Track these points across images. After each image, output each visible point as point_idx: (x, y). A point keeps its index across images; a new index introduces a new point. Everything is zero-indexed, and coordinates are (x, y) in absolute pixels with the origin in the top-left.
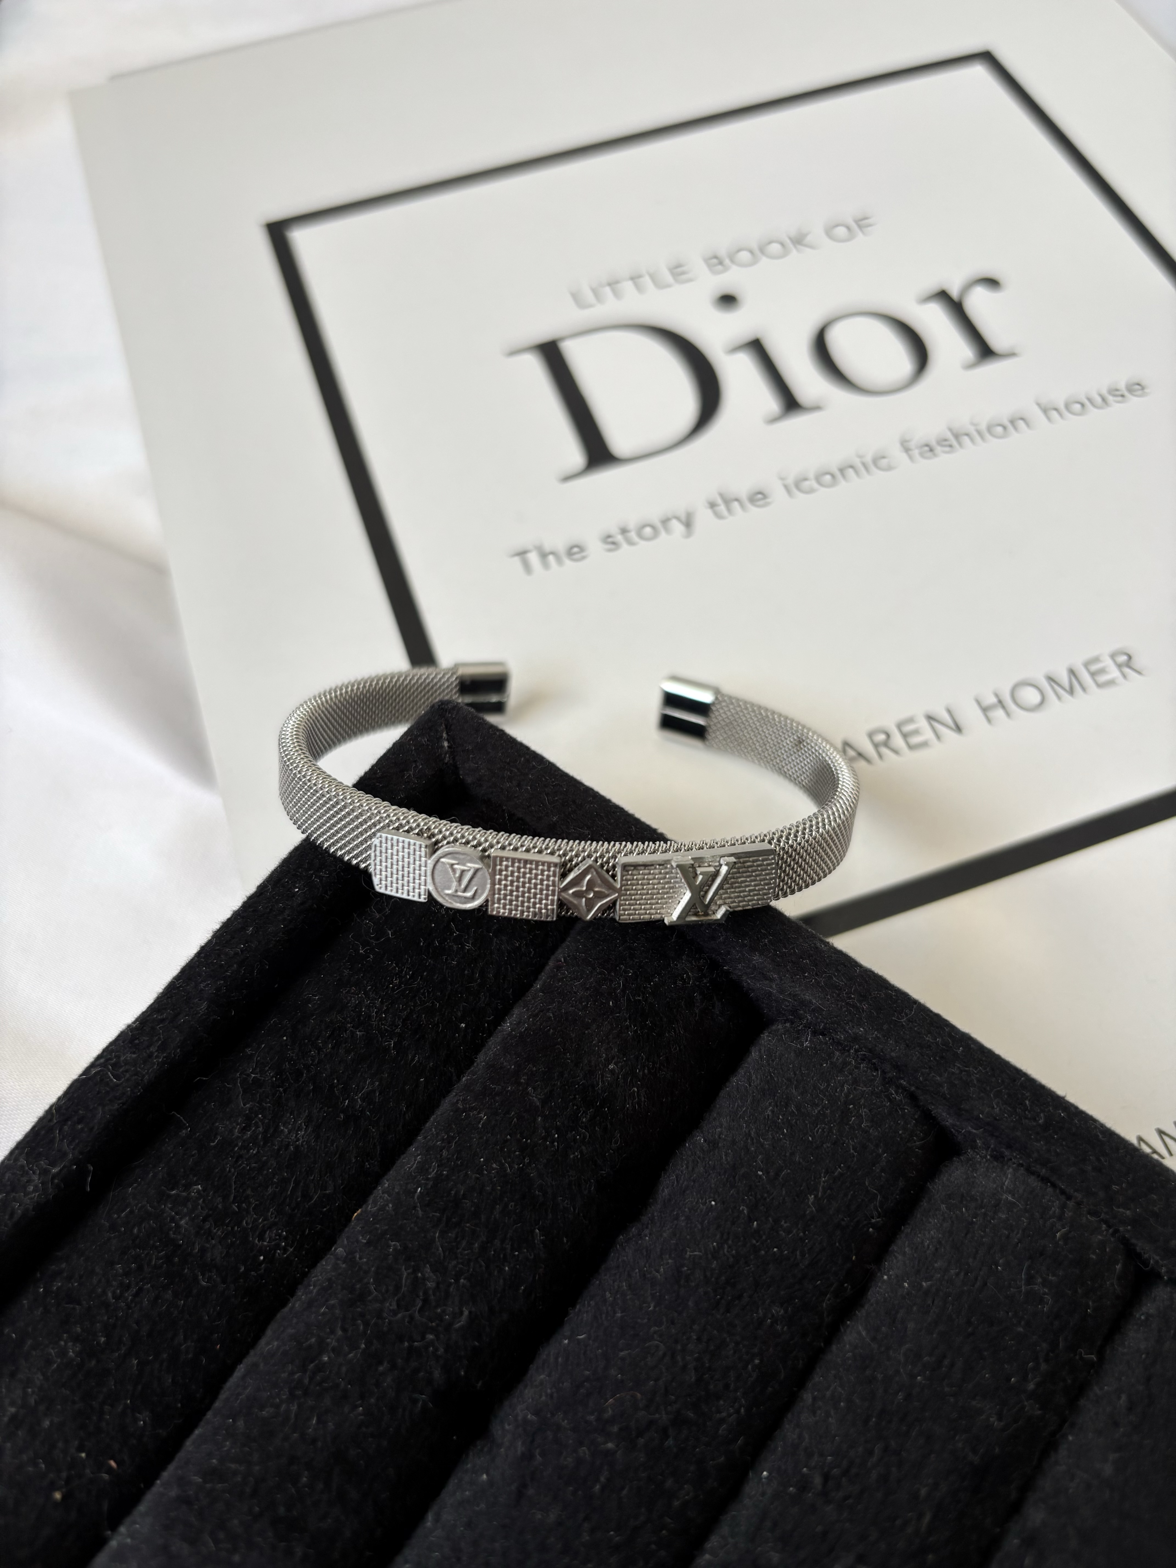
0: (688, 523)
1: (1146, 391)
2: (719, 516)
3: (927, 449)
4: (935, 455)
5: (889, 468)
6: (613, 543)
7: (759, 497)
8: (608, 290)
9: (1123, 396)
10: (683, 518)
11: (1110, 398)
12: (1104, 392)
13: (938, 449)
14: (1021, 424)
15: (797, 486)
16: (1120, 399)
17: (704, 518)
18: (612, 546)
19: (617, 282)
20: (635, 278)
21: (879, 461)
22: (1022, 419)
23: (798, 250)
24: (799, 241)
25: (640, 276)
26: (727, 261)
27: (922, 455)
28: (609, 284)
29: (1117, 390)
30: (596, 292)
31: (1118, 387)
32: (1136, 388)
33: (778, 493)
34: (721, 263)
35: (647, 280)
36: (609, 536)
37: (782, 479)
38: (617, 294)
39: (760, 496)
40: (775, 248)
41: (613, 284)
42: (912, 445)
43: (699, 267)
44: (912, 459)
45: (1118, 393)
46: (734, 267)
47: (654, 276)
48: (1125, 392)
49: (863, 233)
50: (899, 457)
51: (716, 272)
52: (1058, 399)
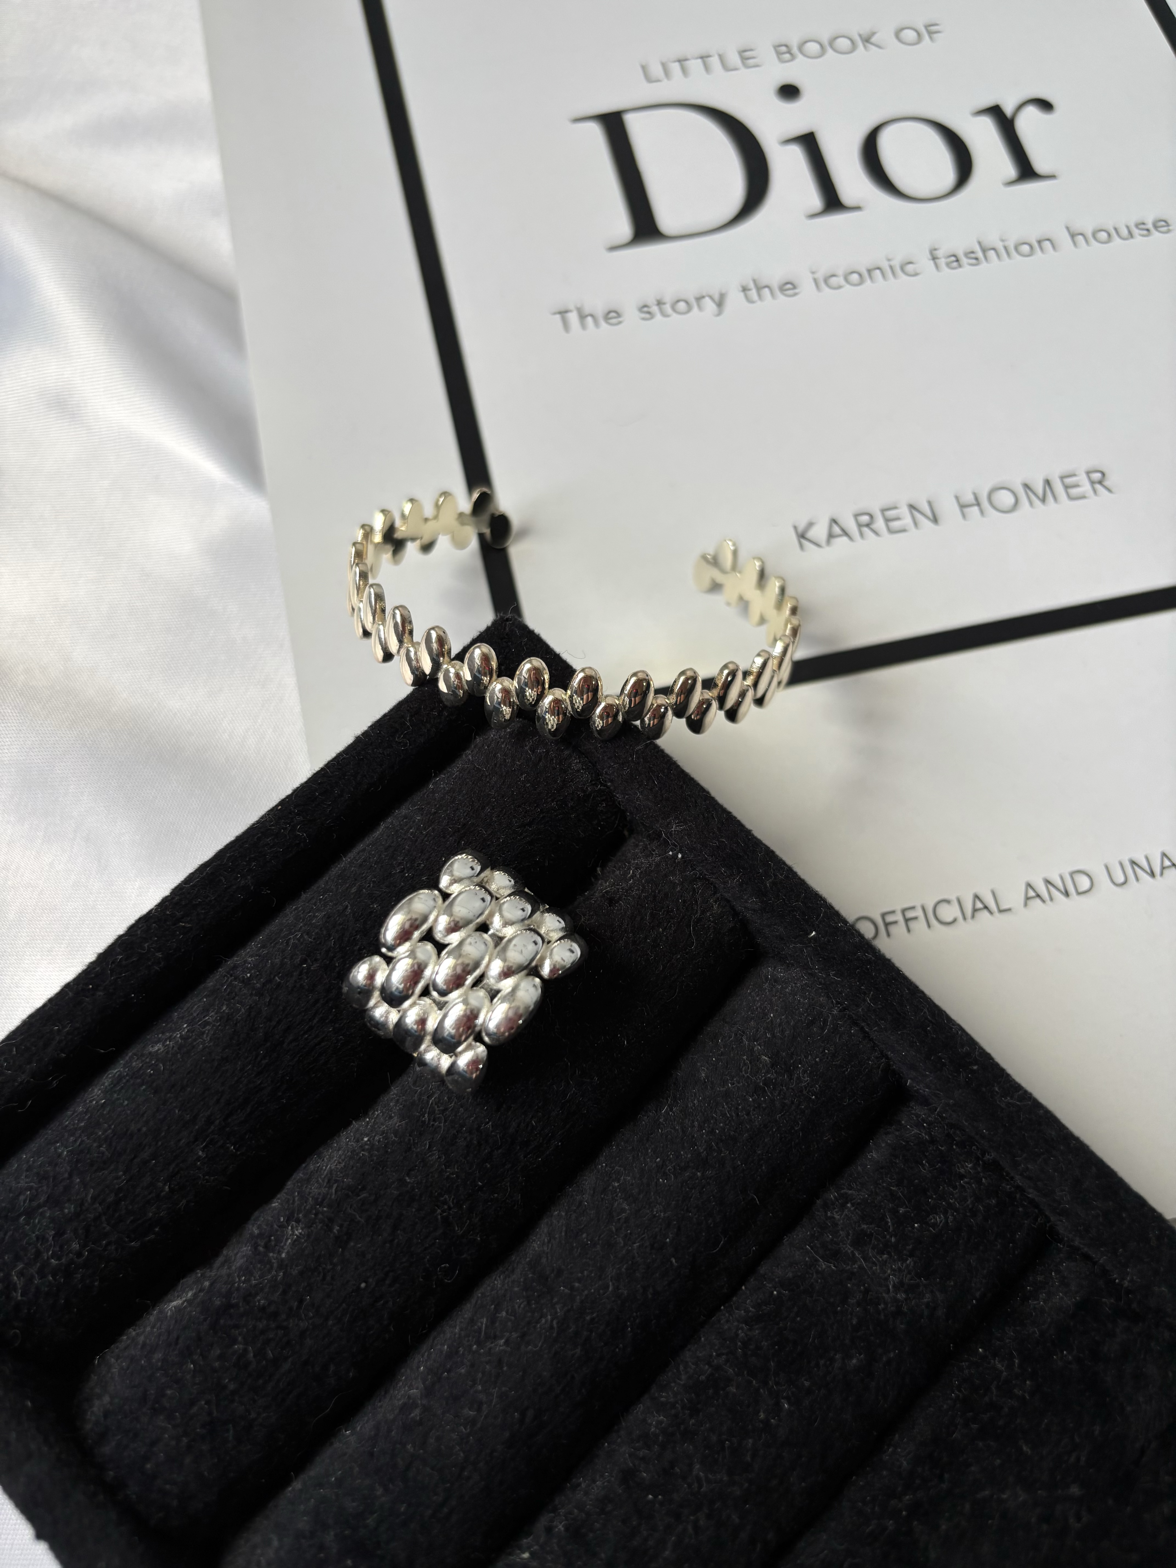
0: (720, 303)
4: (960, 266)
6: (649, 313)
10: (716, 297)
11: (1136, 232)
12: (1132, 224)
14: (1047, 244)
17: (735, 299)
18: (648, 316)
20: (704, 58)
21: (906, 266)
24: (867, 39)
29: (1143, 224)
31: (1145, 222)
32: (1162, 225)
34: (789, 52)
35: (715, 61)
39: (789, 286)
40: (844, 42)
41: (682, 60)
44: (938, 267)
45: (1143, 227)
46: (800, 56)
47: (721, 57)
48: (1150, 227)
49: (931, 39)
50: (925, 264)
51: (782, 61)
52: (1087, 226)
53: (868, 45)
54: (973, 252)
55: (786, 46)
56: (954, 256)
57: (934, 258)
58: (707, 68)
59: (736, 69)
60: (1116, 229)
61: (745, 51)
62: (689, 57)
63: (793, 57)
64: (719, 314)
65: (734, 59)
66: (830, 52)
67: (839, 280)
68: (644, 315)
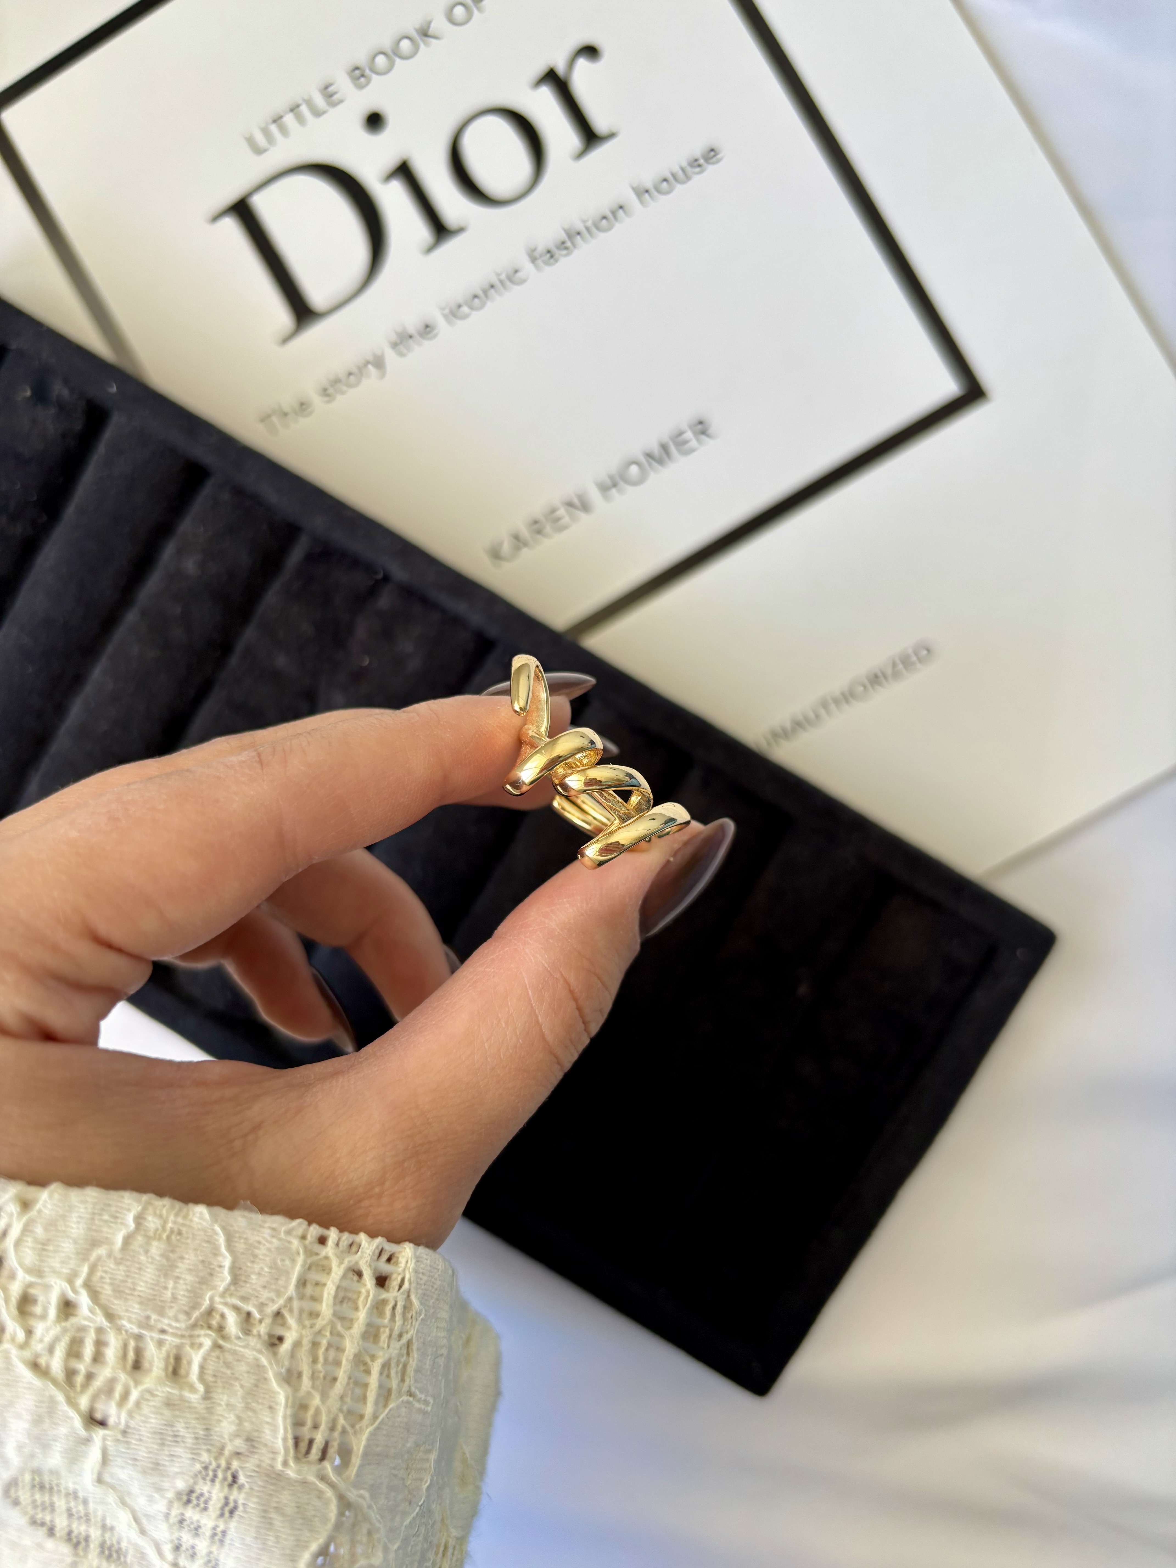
0: (380, 366)
1: (719, 156)
2: (401, 355)
3: (548, 255)
4: (556, 261)
5: (523, 281)
6: (328, 395)
7: (427, 329)
8: (273, 128)
9: (699, 166)
10: (376, 361)
11: (689, 170)
12: (684, 164)
13: (557, 253)
14: (621, 212)
15: (454, 313)
16: (697, 170)
17: (390, 356)
18: (329, 398)
19: (281, 117)
20: (294, 109)
21: (513, 277)
22: (621, 207)
23: (426, 44)
24: (425, 33)
25: (298, 106)
26: (368, 72)
27: (546, 263)
28: (274, 121)
29: (696, 160)
30: (266, 132)
31: (696, 157)
32: (711, 154)
33: (441, 323)
34: (363, 76)
35: (304, 109)
36: (325, 390)
37: (442, 309)
38: (284, 130)
40: (405, 45)
41: (277, 120)
42: (536, 254)
43: (344, 85)
44: (537, 268)
45: (696, 164)
46: (374, 76)
47: (309, 103)
48: (702, 161)
49: (479, 9)
50: (528, 268)
51: (361, 87)
52: (648, 180)
53: (427, 39)
54: (563, 243)
55: (357, 68)
56: (549, 252)
57: (533, 260)
58: (300, 119)
59: (324, 112)
60: (674, 175)
61: (326, 88)
62: (282, 114)
63: (369, 81)
64: (383, 375)
65: (320, 101)
66: (398, 61)
67: (465, 309)
68: (326, 399)
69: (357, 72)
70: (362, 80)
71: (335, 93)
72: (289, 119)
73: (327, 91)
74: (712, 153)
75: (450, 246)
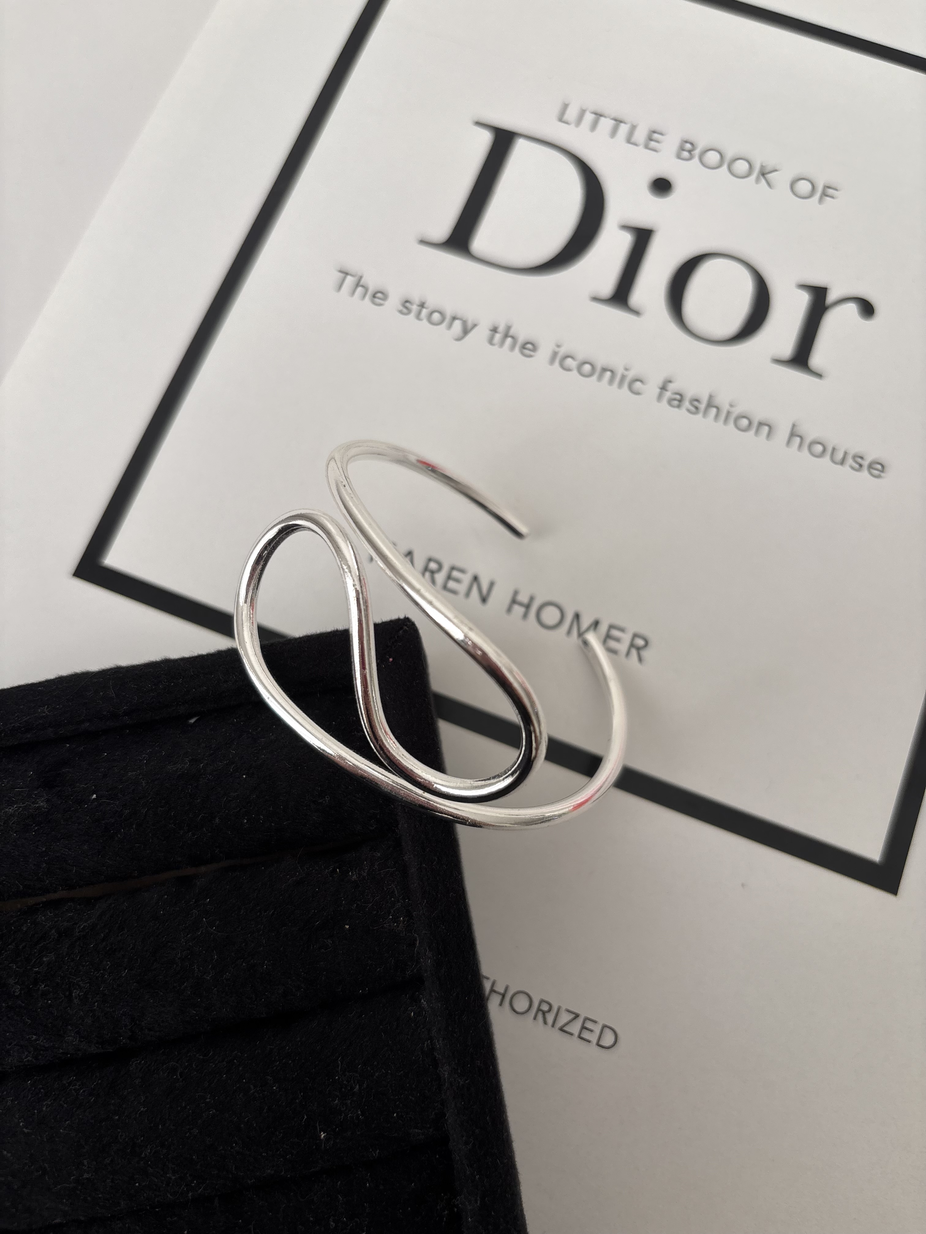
0: (466, 331)
1: (882, 474)
2: (491, 340)
3: (678, 398)
5: (637, 393)
6: (407, 309)
7: (530, 347)
8: (589, 118)
9: (860, 465)
10: (468, 325)
11: (850, 461)
13: (686, 403)
14: (765, 429)
15: (562, 358)
16: (856, 466)
17: (480, 334)
19: (603, 116)
22: (769, 427)
23: (757, 180)
25: (622, 122)
26: (696, 153)
27: (669, 401)
28: (595, 114)
29: (862, 458)
30: (582, 113)
33: (544, 354)
34: (690, 151)
36: (409, 302)
37: (558, 346)
40: (743, 166)
42: (670, 387)
43: (670, 143)
44: (660, 397)
45: (859, 460)
46: (696, 160)
47: (633, 128)
48: (866, 463)
49: (821, 200)
50: (651, 389)
51: (679, 157)
52: (811, 433)
53: (762, 177)
54: (698, 402)
55: (692, 144)
56: (681, 395)
57: (664, 388)
58: (614, 132)
59: (636, 144)
60: (833, 449)
61: (655, 132)
62: (607, 115)
63: (690, 158)
64: (459, 339)
65: (640, 135)
66: (724, 169)
67: (574, 364)
68: (401, 308)
69: (688, 146)
70: (686, 154)
71: (657, 142)
72: (606, 124)
73: (652, 136)
74: (879, 467)
75: (615, 313)
